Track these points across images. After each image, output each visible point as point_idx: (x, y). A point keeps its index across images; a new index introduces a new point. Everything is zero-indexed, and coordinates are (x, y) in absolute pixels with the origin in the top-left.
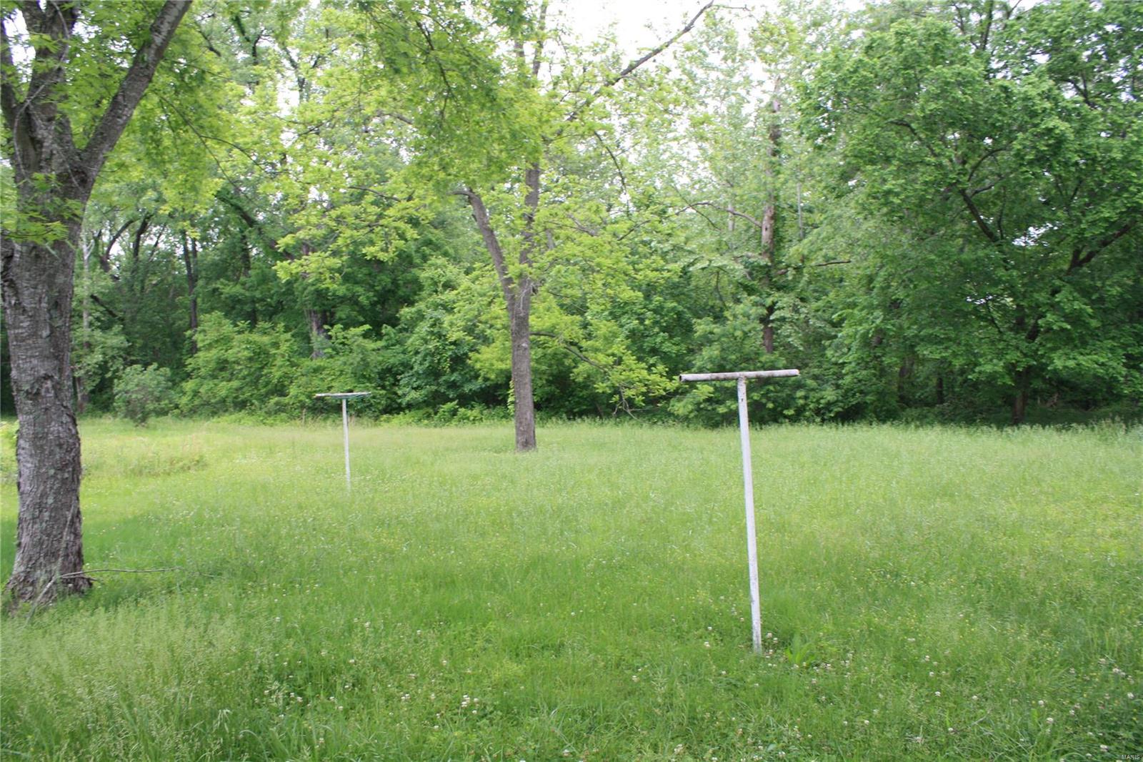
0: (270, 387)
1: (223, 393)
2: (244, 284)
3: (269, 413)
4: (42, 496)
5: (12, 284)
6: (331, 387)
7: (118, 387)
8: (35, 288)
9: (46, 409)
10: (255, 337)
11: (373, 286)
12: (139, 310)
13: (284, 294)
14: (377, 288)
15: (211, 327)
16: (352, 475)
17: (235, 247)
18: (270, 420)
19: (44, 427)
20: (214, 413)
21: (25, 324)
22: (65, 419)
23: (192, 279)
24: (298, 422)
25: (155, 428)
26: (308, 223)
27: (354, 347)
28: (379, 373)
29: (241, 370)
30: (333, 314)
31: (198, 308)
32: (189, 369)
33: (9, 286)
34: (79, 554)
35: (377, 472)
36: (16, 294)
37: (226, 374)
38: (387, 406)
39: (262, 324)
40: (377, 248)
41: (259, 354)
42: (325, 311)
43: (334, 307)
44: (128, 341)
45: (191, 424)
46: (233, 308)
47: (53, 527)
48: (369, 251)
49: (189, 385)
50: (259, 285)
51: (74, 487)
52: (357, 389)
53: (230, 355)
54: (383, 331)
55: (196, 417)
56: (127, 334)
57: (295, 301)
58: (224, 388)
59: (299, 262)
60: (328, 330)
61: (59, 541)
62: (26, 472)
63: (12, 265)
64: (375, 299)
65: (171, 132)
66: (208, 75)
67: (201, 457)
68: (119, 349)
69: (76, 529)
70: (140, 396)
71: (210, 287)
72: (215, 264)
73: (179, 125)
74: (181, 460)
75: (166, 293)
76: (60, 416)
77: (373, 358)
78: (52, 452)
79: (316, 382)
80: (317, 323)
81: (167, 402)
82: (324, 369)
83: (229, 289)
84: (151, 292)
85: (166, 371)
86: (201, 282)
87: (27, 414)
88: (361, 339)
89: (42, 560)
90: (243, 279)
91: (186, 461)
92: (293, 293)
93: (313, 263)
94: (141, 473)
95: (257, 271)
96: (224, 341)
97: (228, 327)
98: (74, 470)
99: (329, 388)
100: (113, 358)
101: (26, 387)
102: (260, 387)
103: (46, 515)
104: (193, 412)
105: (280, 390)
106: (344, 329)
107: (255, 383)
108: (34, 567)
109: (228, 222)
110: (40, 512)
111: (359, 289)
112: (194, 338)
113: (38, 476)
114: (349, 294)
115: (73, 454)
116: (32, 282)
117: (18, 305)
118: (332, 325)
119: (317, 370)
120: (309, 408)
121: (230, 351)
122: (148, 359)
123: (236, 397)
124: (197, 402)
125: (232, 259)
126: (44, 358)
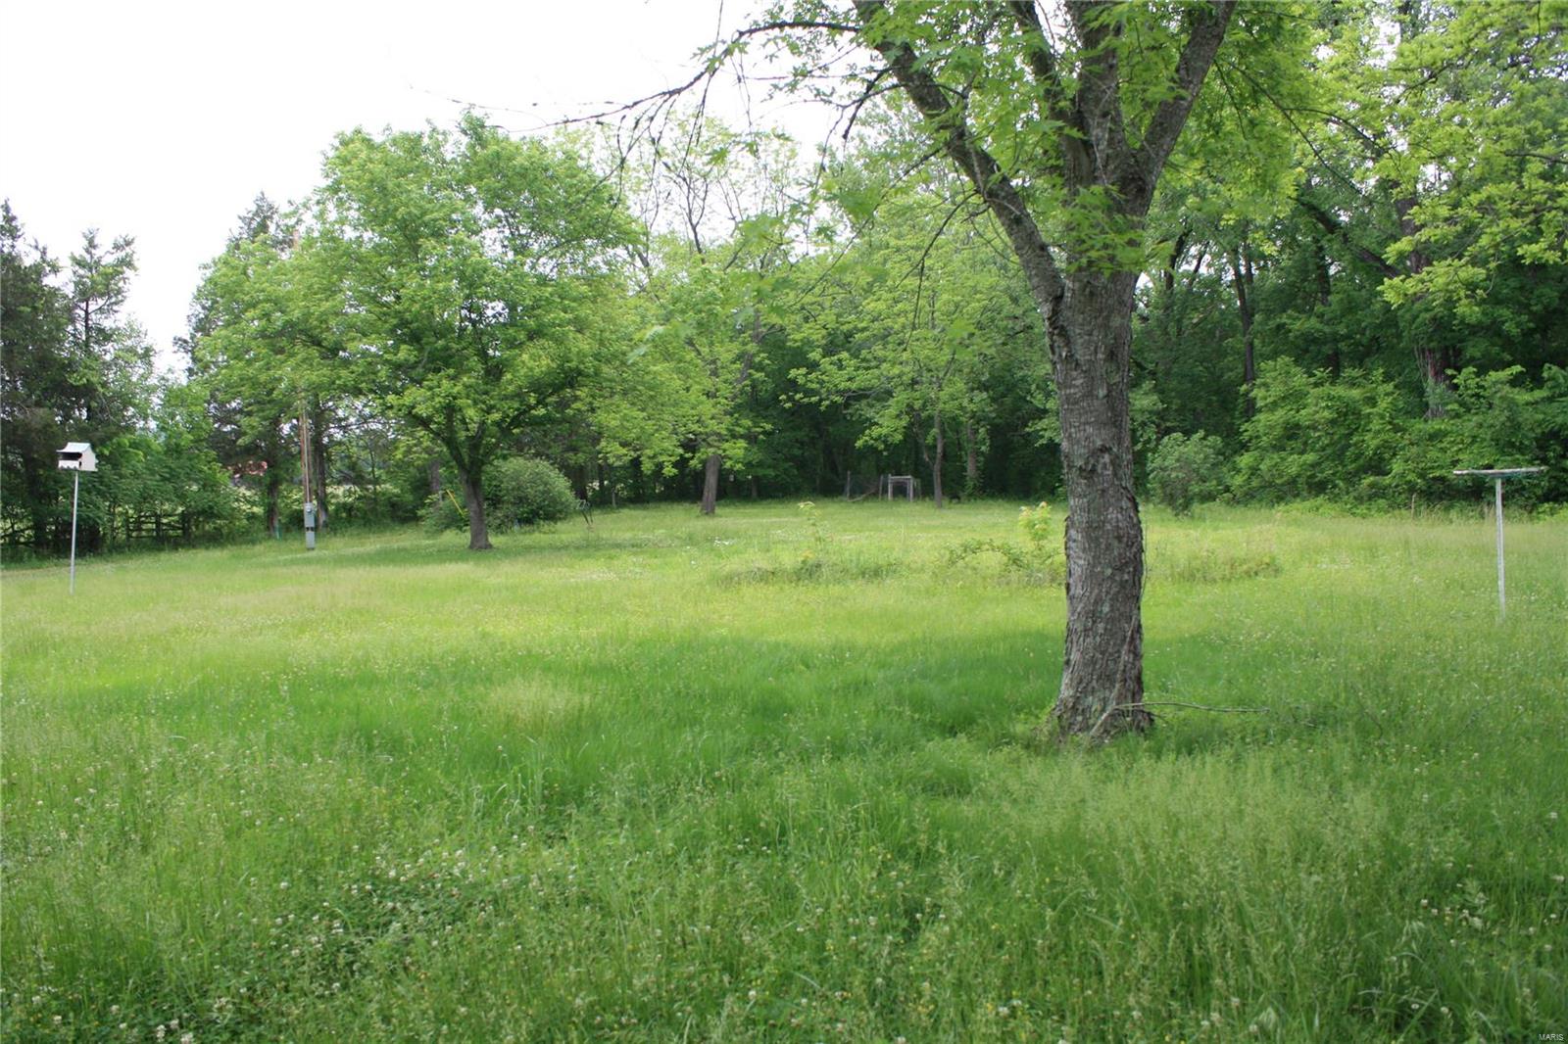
0: (1361, 461)
1: (1294, 470)
2: (1321, 316)
3: (1359, 499)
4: (1096, 602)
5: (1063, 332)
6: (1458, 461)
7: (1154, 462)
8: (1090, 335)
9: (1103, 491)
10: (1340, 390)
11: (1527, 306)
12: (1175, 360)
13: (1380, 326)
14: (1534, 308)
15: (1275, 379)
16: (1508, 594)
17: (1306, 264)
18: (1362, 509)
19: (1100, 514)
20: (1280, 499)
21: (1079, 382)
22: (1125, 503)
23: (1247, 313)
24: (1404, 512)
25: (1202, 519)
26: (1435, 217)
27: (1496, 402)
28: (1537, 439)
29: (1319, 437)
30: (1458, 353)
31: (1256, 353)
32: (1245, 437)
33: (1059, 335)
34: (1139, 680)
35: (1547, 591)
36: (1068, 343)
37: (1297, 444)
38: (1550, 490)
39: (1349, 372)
40: (1543, 244)
41: (1346, 414)
42: (1447, 348)
43: (1461, 341)
44: (1163, 402)
45: (1250, 513)
46: (1306, 351)
47: (1108, 643)
48: (1529, 251)
49: (1245, 460)
50: (1343, 316)
51: (1134, 592)
52: (1500, 464)
53: (1304, 416)
54: (1545, 375)
55: (1254, 504)
56: (1162, 392)
57: (1399, 336)
58: (1294, 463)
59: (1417, 276)
60: (1454, 377)
61: (1116, 661)
62: (1077, 571)
63: (1063, 307)
64: (1531, 325)
65: (1234, 110)
66: (1286, 21)
67: (1273, 559)
68: (1150, 412)
69: (1135, 647)
70: (1181, 475)
71: (1272, 324)
72: (1278, 290)
73: (1246, 99)
74: (1245, 561)
75: (1212, 334)
76: (1119, 500)
77: (1528, 417)
78: (1108, 546)
79: (1433, 454)
80: (1434, 366)
81: (1214, 482)
82: (1445, 434)
83: (1300, 324)
84: (1192, 335)
85: (1215, 440)
86: (1258, 317)
87: (1080, 496)
88: (1507, 388)
89: (1094, 683)
90: (1319, 308)
91: (1252, 565)
92: (1396, 325)
93: (1440, 275)
94: (1193, 576)
95: (1340, 296)
96: (1295, 397)
97: (1299, 379)
98: (1135, 569)
99: (1455, 463)
100: (1143, 424)
101: (1080, 463)
102: (1347, 461)
103: (1101, 627)
104: (1247, 498)
105: (1378, 466)
106: (1478, 375)
107: (1339, 456)
108: (1085, 692)
109: (1297, 229)
110: (1094, 622)
111: (1504, 312)
112: (1252, 395)
113: (1091, 577)
114: (1487, 321)
115: (1134, 550)
116: (1087, 328)
117: (1070, 356)
118: (1459, 370)
119: (1435, 437)
120: (1422, 492)
121: (1303, 412)
122: (1187, 425)
123: (1313, 476)
124: (1255, 483)
125: (1304, 280)
126: (1100, 424)
